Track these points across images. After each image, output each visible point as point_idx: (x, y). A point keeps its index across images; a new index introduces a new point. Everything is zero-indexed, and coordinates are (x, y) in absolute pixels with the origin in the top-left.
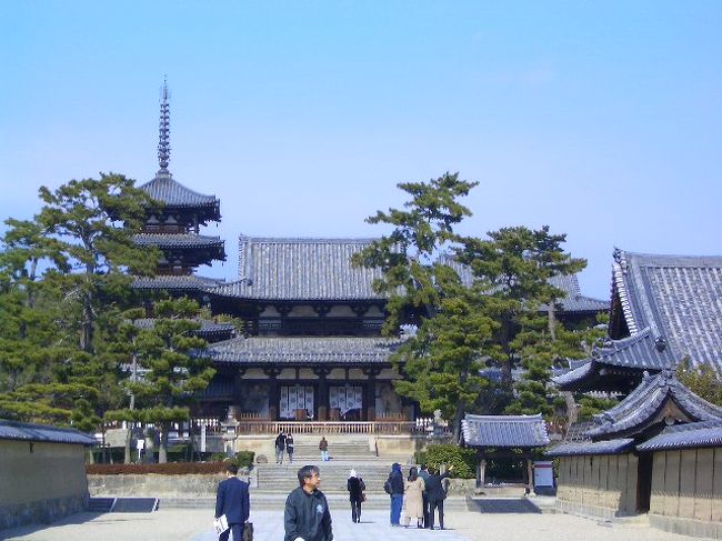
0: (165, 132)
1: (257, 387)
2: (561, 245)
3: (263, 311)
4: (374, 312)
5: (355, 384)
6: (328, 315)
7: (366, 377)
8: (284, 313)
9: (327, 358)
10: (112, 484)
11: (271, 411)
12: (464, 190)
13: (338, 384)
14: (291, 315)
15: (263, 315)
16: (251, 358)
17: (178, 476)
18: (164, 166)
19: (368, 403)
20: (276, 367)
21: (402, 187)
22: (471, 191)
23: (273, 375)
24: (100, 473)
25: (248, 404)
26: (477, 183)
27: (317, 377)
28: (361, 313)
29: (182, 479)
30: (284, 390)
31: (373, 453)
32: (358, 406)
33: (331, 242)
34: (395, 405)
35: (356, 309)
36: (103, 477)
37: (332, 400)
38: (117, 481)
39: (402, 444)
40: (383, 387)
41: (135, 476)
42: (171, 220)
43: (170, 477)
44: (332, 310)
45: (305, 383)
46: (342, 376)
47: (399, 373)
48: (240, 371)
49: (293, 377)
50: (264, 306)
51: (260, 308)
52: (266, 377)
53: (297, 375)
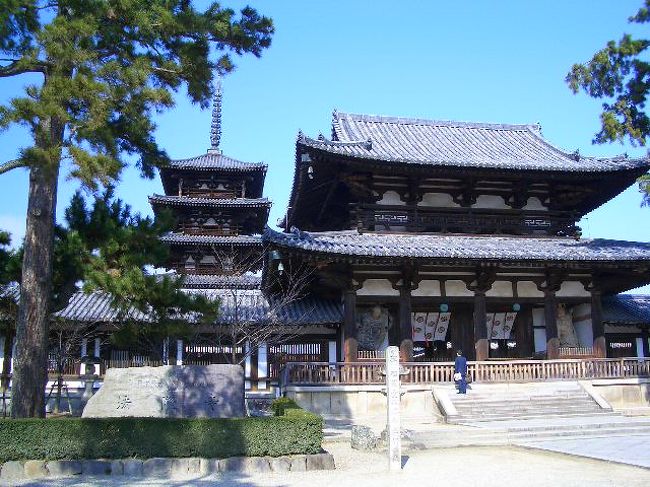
3: (381, 198)
4: (534, 206)
7: (542, 295)
8: (412, 201)
11: (406, 349)
15: (379, 203)
28: (517, 206)
31: (607, 410)
35: (511, 200)
42: (221, 188)
46: (508, 293)
47: (587, 289)
48: (355, 283)
49: (437, 293)
50: (382, 191)
51: (376, 194)
52: (395, 293)
53: (443, 291)
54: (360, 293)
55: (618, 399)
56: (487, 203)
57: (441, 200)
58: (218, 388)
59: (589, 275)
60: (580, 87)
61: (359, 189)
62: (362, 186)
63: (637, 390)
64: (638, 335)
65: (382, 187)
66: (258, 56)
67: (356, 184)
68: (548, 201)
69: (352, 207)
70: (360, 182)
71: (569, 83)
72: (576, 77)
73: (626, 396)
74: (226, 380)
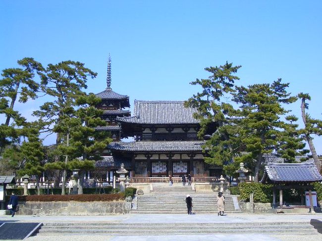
0: (109, 73)
1: (142, 163)
2: (286, 89)
3: (144, 130)
4: (192, 130)
5: (184, 161)
6: (173, 132)
7: (189, 158)
8: (153, 131)
9: (172, 149)
10: (47, 207)
11: (148, 173)
12: (235, 70)
13: (177, 161)
14: (156, 132)
16: (139, 149)
17: (88, 202)
18: (109, 86)
19: (190, 169)
20: (150, 154)
21: (207, 69)
22: (238, 70)
23: (149, 157)
24: (41, 201)
25: (138, 170)
26: (241, 66)
27: (168, 158)
28: (186, 131)
29: (90, 204)
30: (153, 164)
31: (193, 191)
32: (185, 171)
33: (173, 102)
34: (202, 170)
35: (184, 129)
36: (42, 203)
37: (174, 169)
38: (50, 205)
39: (206, 187)
40: (196, 163)
41: (61, 202)
42: (111, 105)
43: (84, 203)
44: (174, 130)
45: (163, 161)
46: (179, 158)
48: (134, 156)
49: (157, 158)
50: (145, 128)
52: (146, 158)
53: (159, 158)
55: (203, 188)
68: (197, 129)
71: (184, 106)
72: (186, 104)
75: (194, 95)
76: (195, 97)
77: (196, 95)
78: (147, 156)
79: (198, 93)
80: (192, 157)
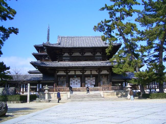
1: (62, 77)
3: (64, 54)
4: (98, 54)
5: (94, 75)
6: (84, 55)
7: (97, 73)
11: (67, 85)
14: (73, 55)
15: (64, 55)
27: (81, 74)
28: (94, 54)
31: (102, 97)
44: (86, 53)
45: (78, 76)
46: (90, 73)
47: (108, 72)
48: (57, 72)
49: (74, 74)
50: (64, 53)
51: (63, 53)
52: (65, 74)
53: (75, 73)
54: (57, 74)
55: (110, 95)
56: (87, 54)
57: (77, 54)
58: (10, 91)
59: (109, 69)
60: (96, 30)
61: (58, 53)
62: (60, 52)
63: (114, 93)
64: (124, 82)
65: (64, 52)
66: (17, 34)
67: (58, 52)
68: (102, 53)
69: (57, 57)
70: (59, 51)
71: (94, 30)
72: (95, 28)
73: (111, 95)
74: (12, 90)
75: (102, 21)
76: (103, 23)
77: (103, 21)
78: (66, 72)
79: (105, 20)
80: (99, 72)
